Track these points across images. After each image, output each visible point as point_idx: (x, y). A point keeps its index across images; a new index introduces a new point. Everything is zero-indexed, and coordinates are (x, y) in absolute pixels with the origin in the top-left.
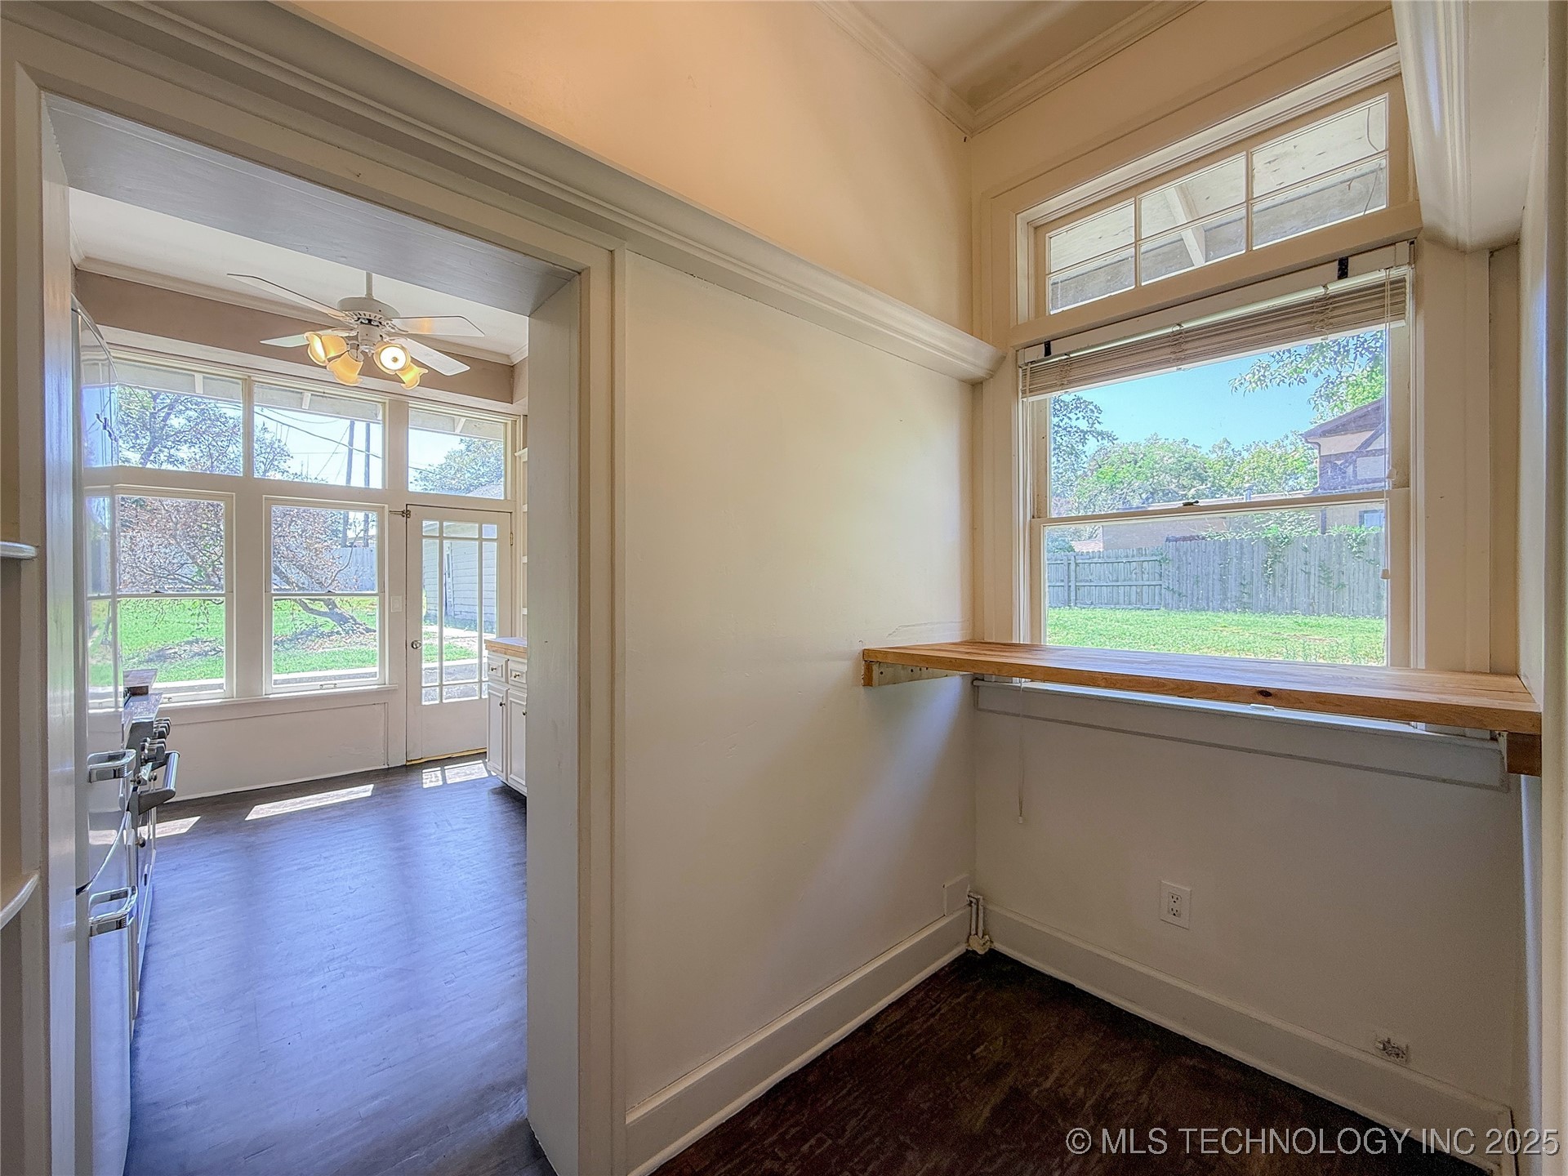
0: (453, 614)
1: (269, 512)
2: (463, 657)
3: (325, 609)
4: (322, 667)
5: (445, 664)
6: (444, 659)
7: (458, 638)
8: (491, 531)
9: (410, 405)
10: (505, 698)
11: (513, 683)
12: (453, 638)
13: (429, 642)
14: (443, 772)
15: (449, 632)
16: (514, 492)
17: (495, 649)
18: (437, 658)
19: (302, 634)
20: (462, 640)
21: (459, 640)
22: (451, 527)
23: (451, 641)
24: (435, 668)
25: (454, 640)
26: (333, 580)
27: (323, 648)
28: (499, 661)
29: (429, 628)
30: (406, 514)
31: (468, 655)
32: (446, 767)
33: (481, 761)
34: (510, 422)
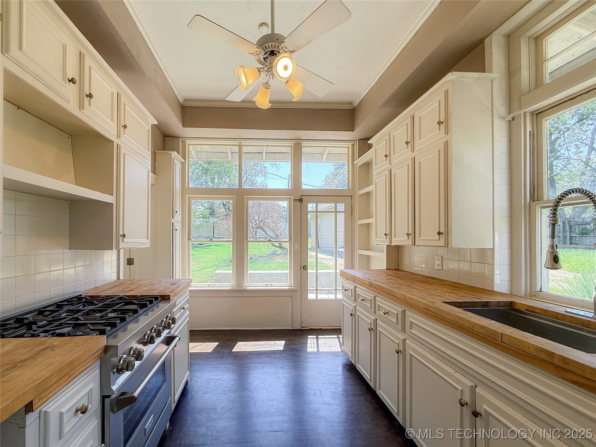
0: (321, 248)
1: (247, 204)
2: (325, 268)
3: (278, 245)
4: (275, 269)
5: (319, 271)
6: (318, 269)
7: (323, 258)
8: (341, 207)
9: (303, 145)
10: (353, 310)
11: (359, 303)
12: (321, 258)
13: (311, 261)
14: (317, 338)
15: (319, 255)
16: (353, 184)
17: (346, 277)
18: (315, 268)
19: (271, 254)
20: (325, 259)
21: (323, 259)
22: (322, 206)
23: (321, 260)
24: (314, 273)
25: (322, 260)
26: (281, 234)
27: (277, 260)
28: (350, 286)
29: (312, 254)
30: (301, 200)
31: (328, 268)
32: (319, 337)
33: (336, 336)
34: (351, 146)
